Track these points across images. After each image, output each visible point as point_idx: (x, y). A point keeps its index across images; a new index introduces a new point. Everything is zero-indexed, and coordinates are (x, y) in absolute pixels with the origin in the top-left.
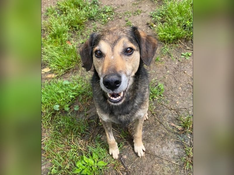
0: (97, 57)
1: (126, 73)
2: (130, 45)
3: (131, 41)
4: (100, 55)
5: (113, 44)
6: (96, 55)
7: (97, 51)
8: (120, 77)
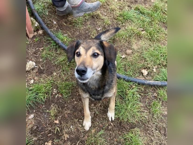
0: (77, 56)
1: (92, 68)
2: (97, 51)
3: (98, 49)
4: (79, 55)
5: (87, 50)
6: (77, 55)
7: (77, 52)
8: (86, 69)
